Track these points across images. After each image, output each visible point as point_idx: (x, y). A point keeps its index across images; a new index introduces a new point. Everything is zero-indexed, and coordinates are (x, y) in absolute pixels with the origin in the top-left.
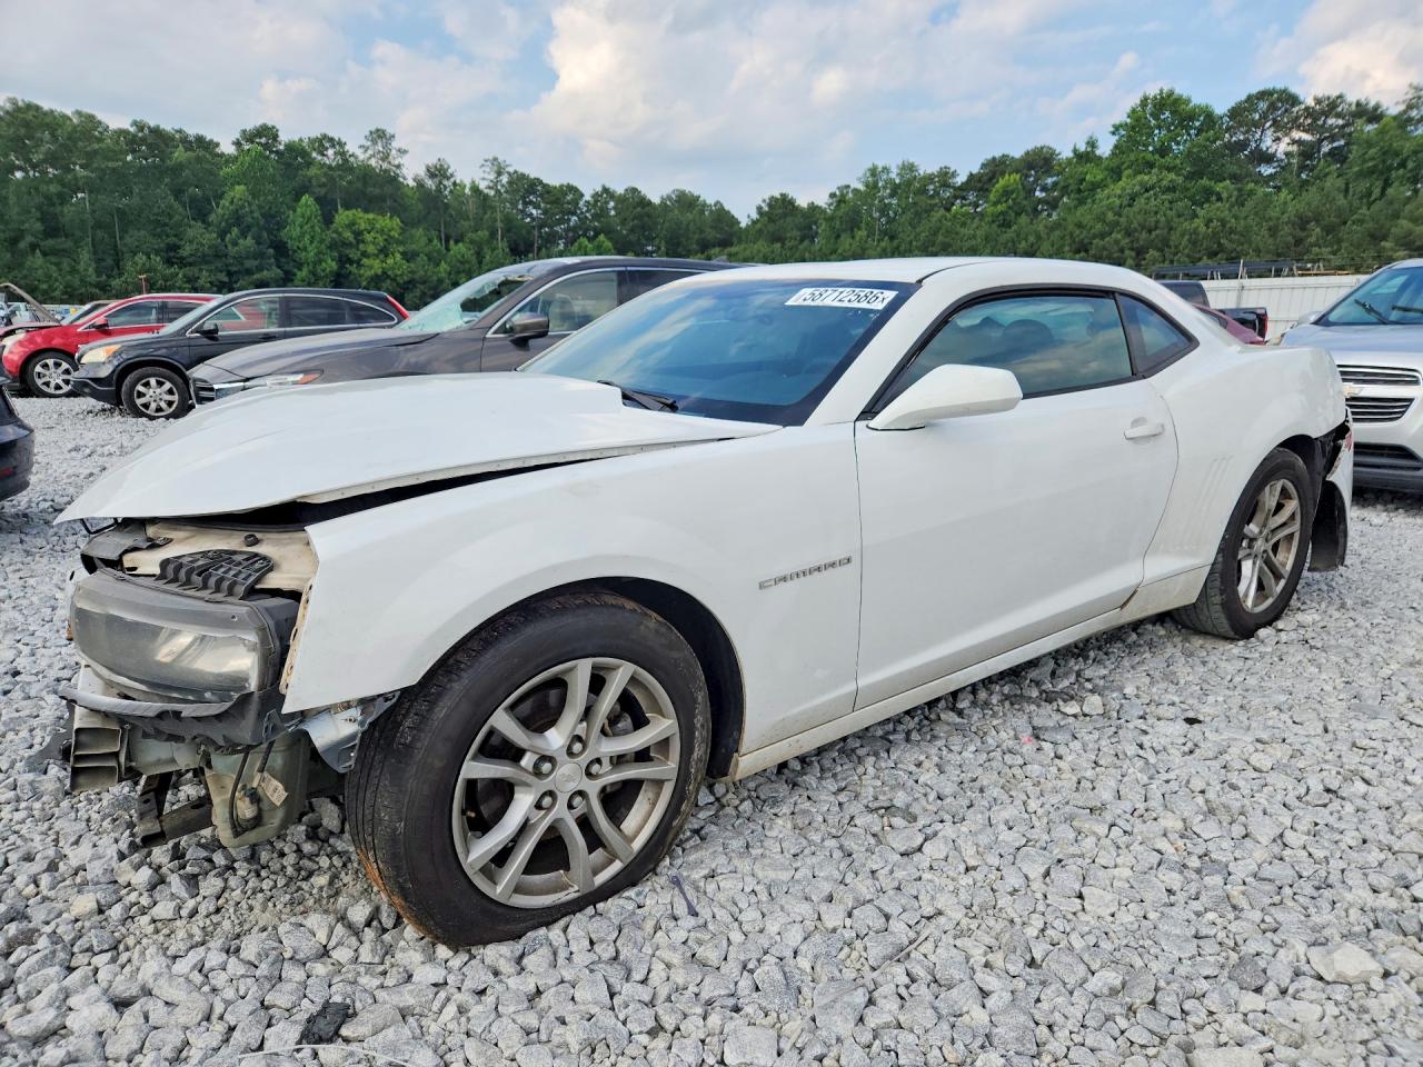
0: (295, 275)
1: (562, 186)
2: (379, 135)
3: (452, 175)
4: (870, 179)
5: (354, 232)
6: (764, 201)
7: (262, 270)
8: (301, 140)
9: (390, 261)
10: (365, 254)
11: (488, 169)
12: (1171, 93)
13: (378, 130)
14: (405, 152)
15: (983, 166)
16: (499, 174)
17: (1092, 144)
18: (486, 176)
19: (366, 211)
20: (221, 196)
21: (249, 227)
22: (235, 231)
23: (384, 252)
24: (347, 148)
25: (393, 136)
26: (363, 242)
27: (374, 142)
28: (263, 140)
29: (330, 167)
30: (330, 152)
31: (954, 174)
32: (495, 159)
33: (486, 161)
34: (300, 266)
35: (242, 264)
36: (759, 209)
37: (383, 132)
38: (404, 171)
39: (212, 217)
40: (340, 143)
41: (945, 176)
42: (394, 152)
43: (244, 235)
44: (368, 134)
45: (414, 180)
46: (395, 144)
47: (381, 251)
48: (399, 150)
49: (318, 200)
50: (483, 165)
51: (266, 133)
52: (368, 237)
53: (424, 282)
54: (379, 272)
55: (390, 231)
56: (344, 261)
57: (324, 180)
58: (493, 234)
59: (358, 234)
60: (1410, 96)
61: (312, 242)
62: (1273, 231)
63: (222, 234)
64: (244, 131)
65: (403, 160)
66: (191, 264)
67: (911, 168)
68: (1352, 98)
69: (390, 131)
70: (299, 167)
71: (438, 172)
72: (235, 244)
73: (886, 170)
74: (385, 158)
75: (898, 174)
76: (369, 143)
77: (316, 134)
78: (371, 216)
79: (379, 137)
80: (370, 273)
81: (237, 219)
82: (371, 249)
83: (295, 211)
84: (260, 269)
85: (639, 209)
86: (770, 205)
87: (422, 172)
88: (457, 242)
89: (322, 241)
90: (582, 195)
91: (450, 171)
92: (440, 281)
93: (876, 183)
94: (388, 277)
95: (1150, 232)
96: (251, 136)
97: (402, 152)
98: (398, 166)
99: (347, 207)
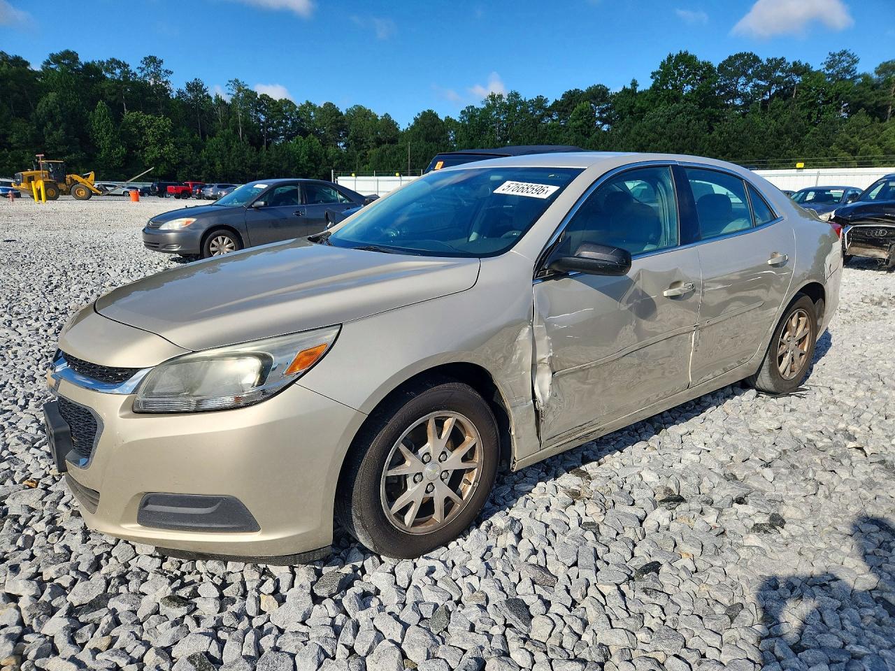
0: (96, 157)
1: (281, 100)
2: (152, 60)
3: (205, 90)
4: (491, 102)
5: (137, 127)
6: (419, 114)
7: (71, 154)
8: (93, 62)
9: (166, 149)
10: (146, 143)
11: (231, 88)
12: (686, 53)
13: (150, 57)
14: (171, 73)
15: (564, 96)
16: (239, 91)
17: (634, 84)
18: (230, 92)
19: (145, 112)
20: (37, 100)
21: (60, 123)
22: (50, 125)
23: (161, 142)
24: (130, 68)
25: (162, 61)
26: (145, 134)
27: (148, 65)
28: (66, 62)
29: (118, 81)
30: (118, 71)
31: (546, 101)
32: (237, 81)
33: (230, 81)
34: (99, 150)
35: (56, 149)
36: (416, 119)
37: (155, 58)
38: (171, 86)
39: (32, 115)
40: (126, 66)
41: (540, 102)
42: (163, 72)
43: (56, 127)
44: (143, 59)
45: (178, 92)
46: (164, 67)
47: (159, 141)
48: (166, 71)
49: (109, 104)
50: (228, 85)
51: (70, 56)
52: (149, 131)
53: (191, 164)
54: (158, 156)
55: (164, 128)
56: (131, 147)
57: (114, 90)
58: (236, 131)
59: (141, 129)
60: (828, 60)
61: (107, 134)
62: (762, 139)
63: (40, 127)
64: (52, 55)
65: (170, 78)
66: (17, 148)
67: (516, 95)
68: (790, 60)
69: (159, 58)
70: (93, 81)
71: (195, 87)
72: (50, 134)
73: (500, 97)
74: (156, 76)
75: (507, 99)
76: (144, 66)
77: (105, 58)
78: (150, 117)
79: (151, 61)
80: (151, 156)
81: (51, 116)
82: (151, 139)
83: (93, 112)
84: (69, 153)
85: (334, 117)
86: (422, 117)
87: (184, 88)
88: (211, 137)
89: (115, 133)
90: (295, 107)
91: (204, 87)
92: (202, 163)
93: (495, 104)
94: (165, 159)
95: (684, 139)
96: (56, 59)
97: (169, 72)
98: (166, 82)
99: (131, 109)
